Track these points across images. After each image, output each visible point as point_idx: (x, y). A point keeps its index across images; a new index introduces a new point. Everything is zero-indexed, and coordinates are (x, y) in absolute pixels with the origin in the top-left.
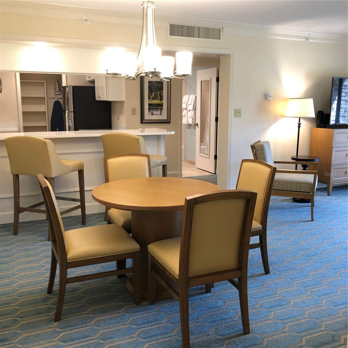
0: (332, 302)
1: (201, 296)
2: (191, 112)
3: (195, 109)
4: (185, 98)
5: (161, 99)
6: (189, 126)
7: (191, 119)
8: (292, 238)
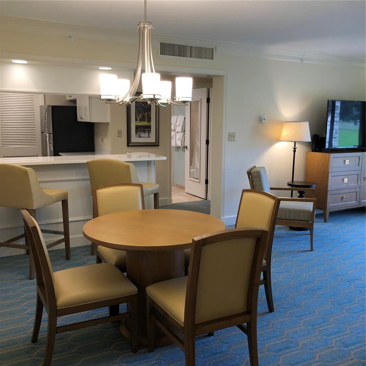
0: (342, 342)
1: (204, 340)
2: (179, 134)
3: (184, 131)
4: (173, 119)
5: (149, 120)
6: (178, 148)
7: (180, 141)
8: (293, 271)
